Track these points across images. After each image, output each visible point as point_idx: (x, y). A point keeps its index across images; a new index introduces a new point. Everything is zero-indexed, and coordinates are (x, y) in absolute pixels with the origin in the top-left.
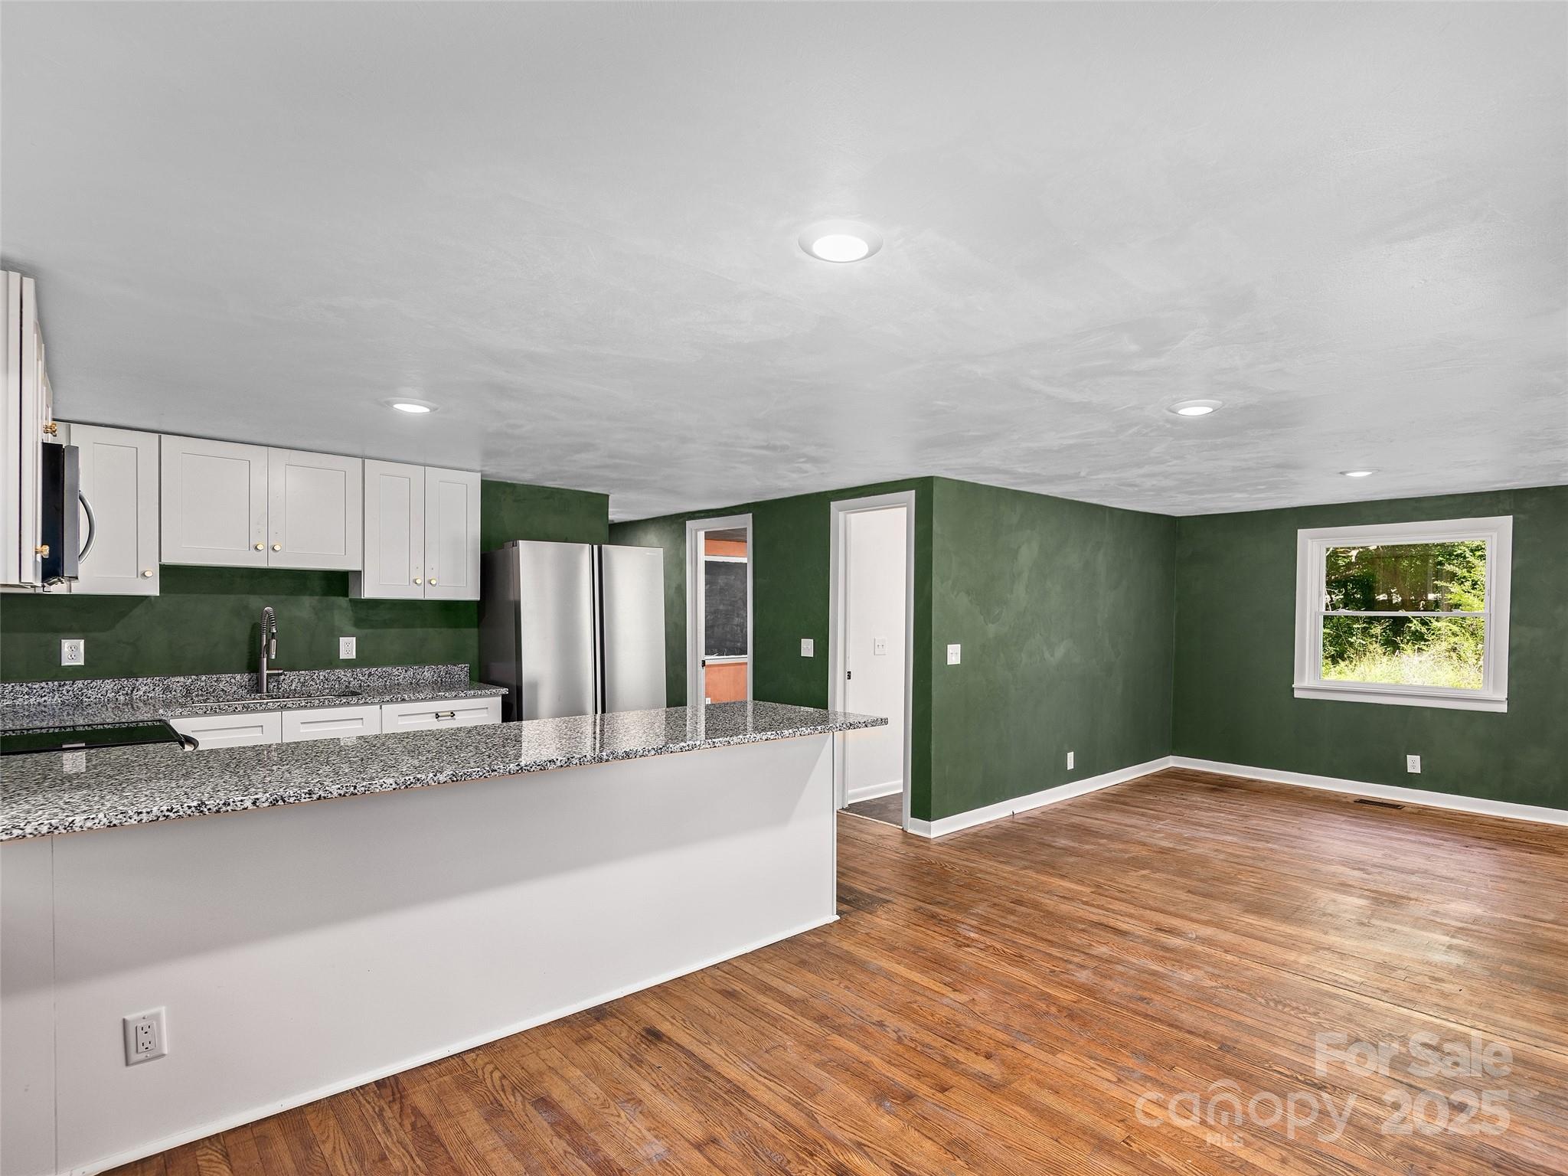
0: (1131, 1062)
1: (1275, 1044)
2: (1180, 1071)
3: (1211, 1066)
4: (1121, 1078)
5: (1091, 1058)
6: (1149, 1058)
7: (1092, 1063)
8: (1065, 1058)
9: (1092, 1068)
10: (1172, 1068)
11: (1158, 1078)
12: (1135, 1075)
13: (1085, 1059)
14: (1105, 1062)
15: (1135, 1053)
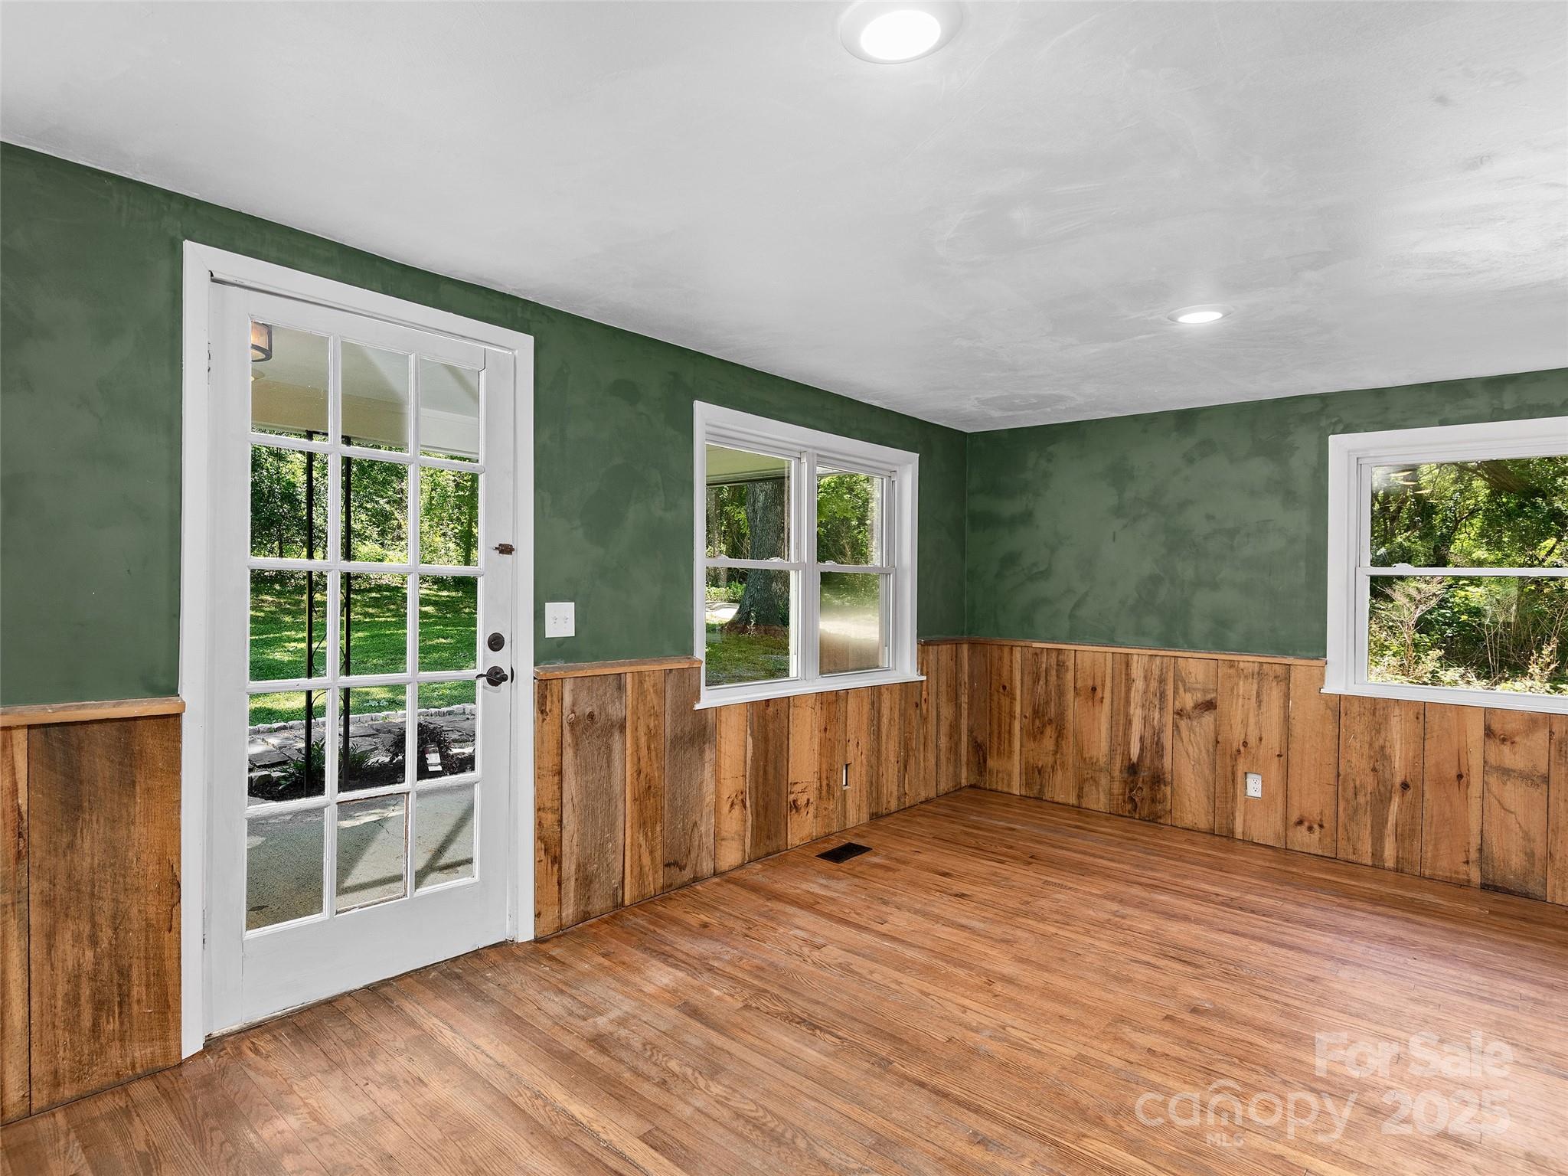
0: (993, 1047)
1: (823, 1070)
2: (941, 1037)
3: (907, 1042)
4: (1002, 1031)
5: (1038, 1051)
6: (973, 1051)
7: (1036, 1045)
8: (1067, 1051)
9: (1034, 1040)
10: (949, 1041)
11: (965, 1031)
12: (988, 1033)
13: (1045, 1050)
14: (1021, 1046)
15: (990, 1057)
